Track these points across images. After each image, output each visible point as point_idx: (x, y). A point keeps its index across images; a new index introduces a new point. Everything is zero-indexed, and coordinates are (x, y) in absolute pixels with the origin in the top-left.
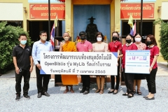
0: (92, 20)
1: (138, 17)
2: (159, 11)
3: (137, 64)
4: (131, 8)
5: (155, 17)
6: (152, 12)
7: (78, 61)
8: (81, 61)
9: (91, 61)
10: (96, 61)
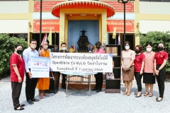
0: (84, 32)
1: (121, 31)
2: (137, 26)
3: (40, 70)
4: (116, 24)
5: (135, 31)
6: (132, 27)
7: (80, 61)
8: (83, 61)
9: (90, 61)
10: (95, 61)
